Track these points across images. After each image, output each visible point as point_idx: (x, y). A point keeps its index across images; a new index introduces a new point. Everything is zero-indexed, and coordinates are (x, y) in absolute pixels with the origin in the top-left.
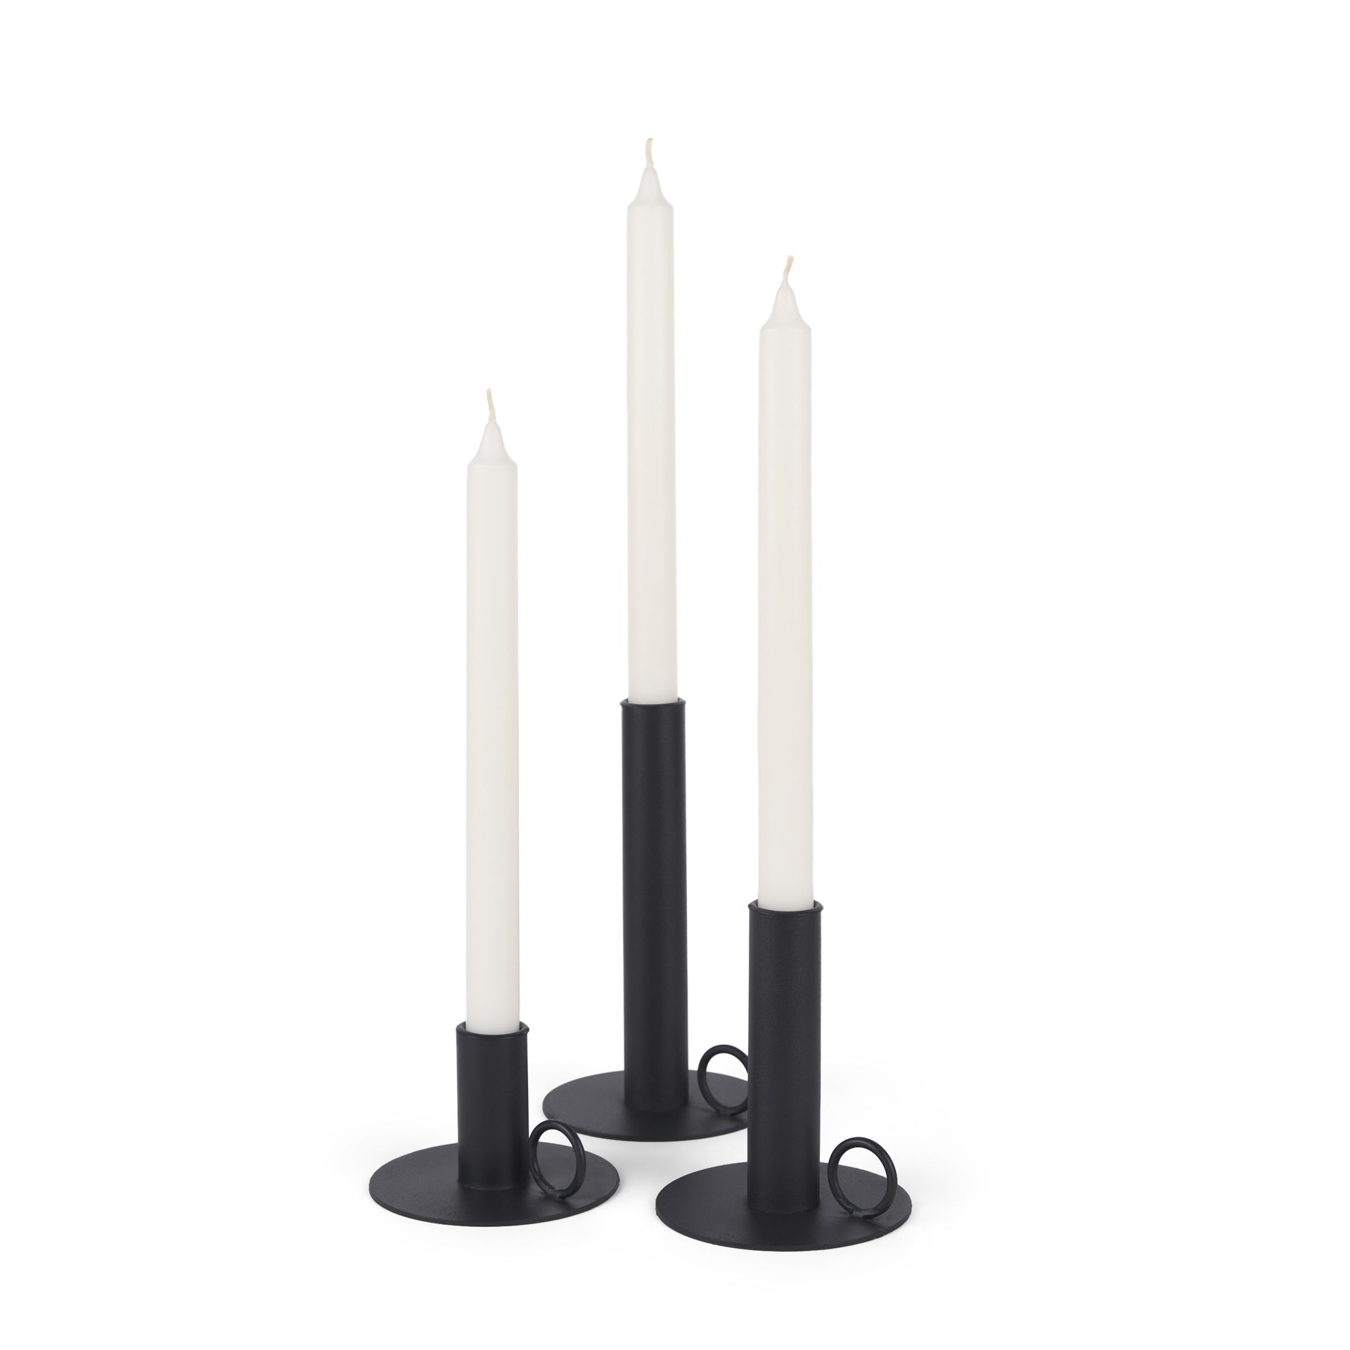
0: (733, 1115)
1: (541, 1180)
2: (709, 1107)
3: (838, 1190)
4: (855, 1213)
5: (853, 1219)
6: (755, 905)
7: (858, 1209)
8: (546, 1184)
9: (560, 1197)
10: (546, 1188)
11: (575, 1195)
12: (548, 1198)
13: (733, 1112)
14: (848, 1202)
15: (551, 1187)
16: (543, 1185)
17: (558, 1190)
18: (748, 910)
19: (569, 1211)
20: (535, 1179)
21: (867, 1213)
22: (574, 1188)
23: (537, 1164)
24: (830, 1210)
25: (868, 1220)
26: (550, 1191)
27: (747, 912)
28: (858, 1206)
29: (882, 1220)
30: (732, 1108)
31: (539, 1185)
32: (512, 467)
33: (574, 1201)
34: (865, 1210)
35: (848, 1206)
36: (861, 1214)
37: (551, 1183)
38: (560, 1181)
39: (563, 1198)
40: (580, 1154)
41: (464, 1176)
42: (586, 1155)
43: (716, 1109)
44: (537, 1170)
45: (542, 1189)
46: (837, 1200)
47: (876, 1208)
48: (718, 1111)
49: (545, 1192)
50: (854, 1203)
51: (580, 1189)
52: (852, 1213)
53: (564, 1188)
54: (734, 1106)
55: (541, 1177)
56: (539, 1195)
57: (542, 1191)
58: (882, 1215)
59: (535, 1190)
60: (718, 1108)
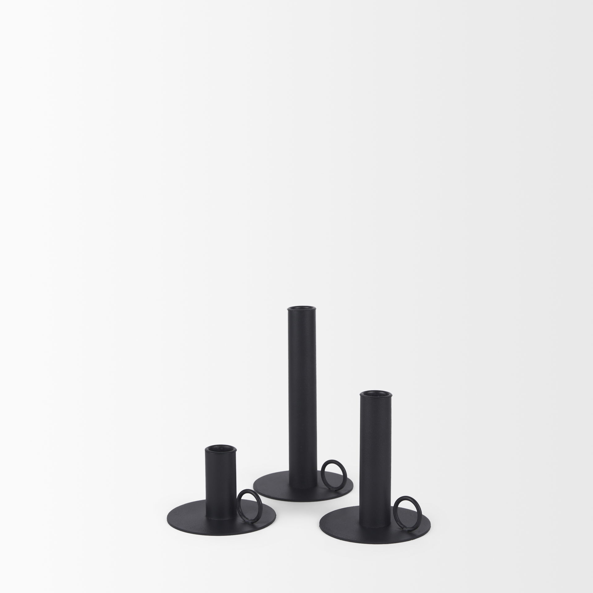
0: (336, 491)
1: (242, 515)
2: (325, 487)
3: (398, 519)
4: (405, 529)
5: (403, 531)
7: (405, 527)
8: (245, 517)
9: (251, 523)
10: (245, 519)
11: (257, 522)
12: (245, 523)
13: (336, 489)
14: (402, 524)
15: (247, 519)
16: (243, 518)
17: (250, 520)
18: (360, 396)
19: (255, 529)
20: (240, 515)
21: (409, 529)
22: (257, 518)
23: (241, 508)
24: (395, 527)
25: (410, 532)
26: (246, 520)
28: (406, 526)
29: (416, 532)
30: (335, 488)
31: (242, 518)
33: (257, 524)
34: (408, 528)
35: (401, 526)
36: (407, 530)
37: (247, 517)
38: (251, 515)
39: (252, 523)
40: (260, 504)
41: (209, 514)
42: (263, 505)
43: (328, 488)
44: (241, 511)
45: (243, 519)
46: (397, 523)
47: (413, 527)
48: (330, 489)
49: (244, 521)
50: (404, 524)
51: (260, 520)
52: (403, 529)
53: (253, 519)
54: (336, 487)
55: (243, 514)
56: (242, 522)
57: (243, 520)
58: (415, 530)
59: (240, 520)
60: (330, 488)
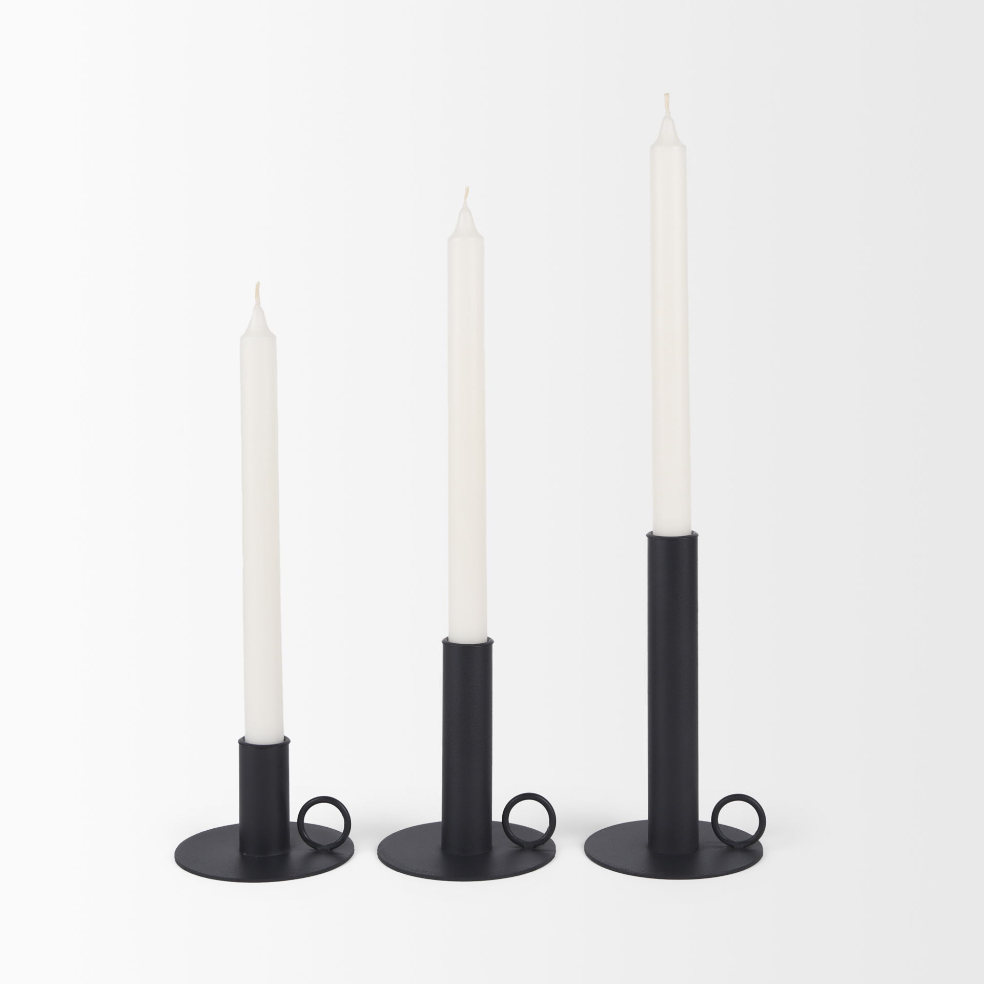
1: (310, 841)
6: (446, 641)
9: (329, 849)
17: (326, 845)
18: (442, 644)
22: (341, 841)
27: (441, 645)
32: (273, 337)
41: (244, 847)
